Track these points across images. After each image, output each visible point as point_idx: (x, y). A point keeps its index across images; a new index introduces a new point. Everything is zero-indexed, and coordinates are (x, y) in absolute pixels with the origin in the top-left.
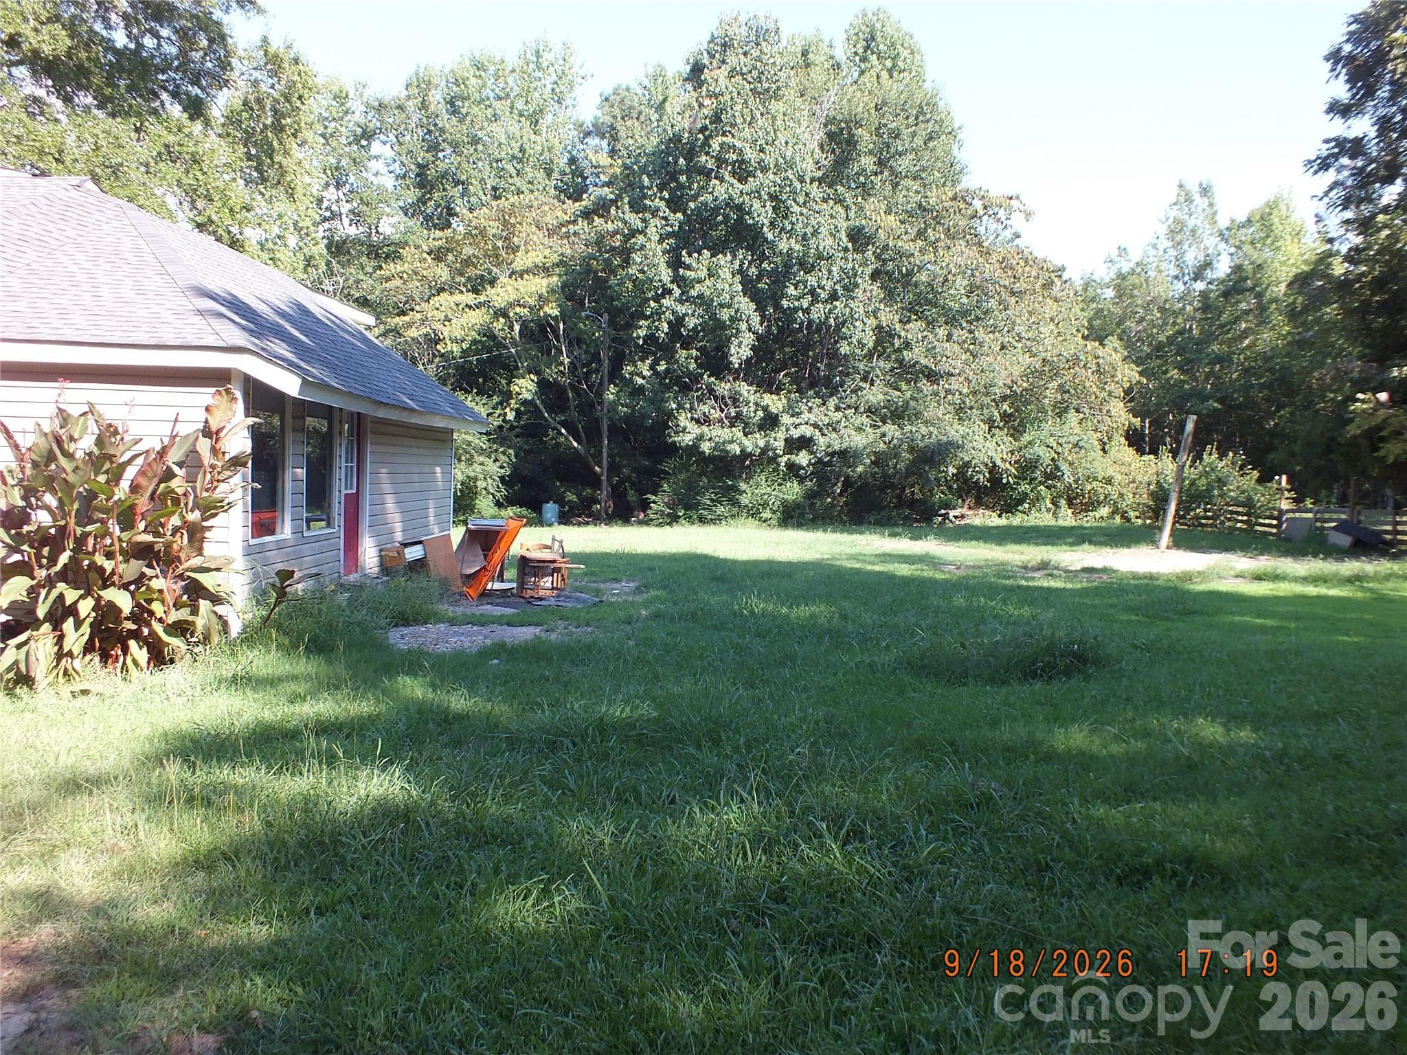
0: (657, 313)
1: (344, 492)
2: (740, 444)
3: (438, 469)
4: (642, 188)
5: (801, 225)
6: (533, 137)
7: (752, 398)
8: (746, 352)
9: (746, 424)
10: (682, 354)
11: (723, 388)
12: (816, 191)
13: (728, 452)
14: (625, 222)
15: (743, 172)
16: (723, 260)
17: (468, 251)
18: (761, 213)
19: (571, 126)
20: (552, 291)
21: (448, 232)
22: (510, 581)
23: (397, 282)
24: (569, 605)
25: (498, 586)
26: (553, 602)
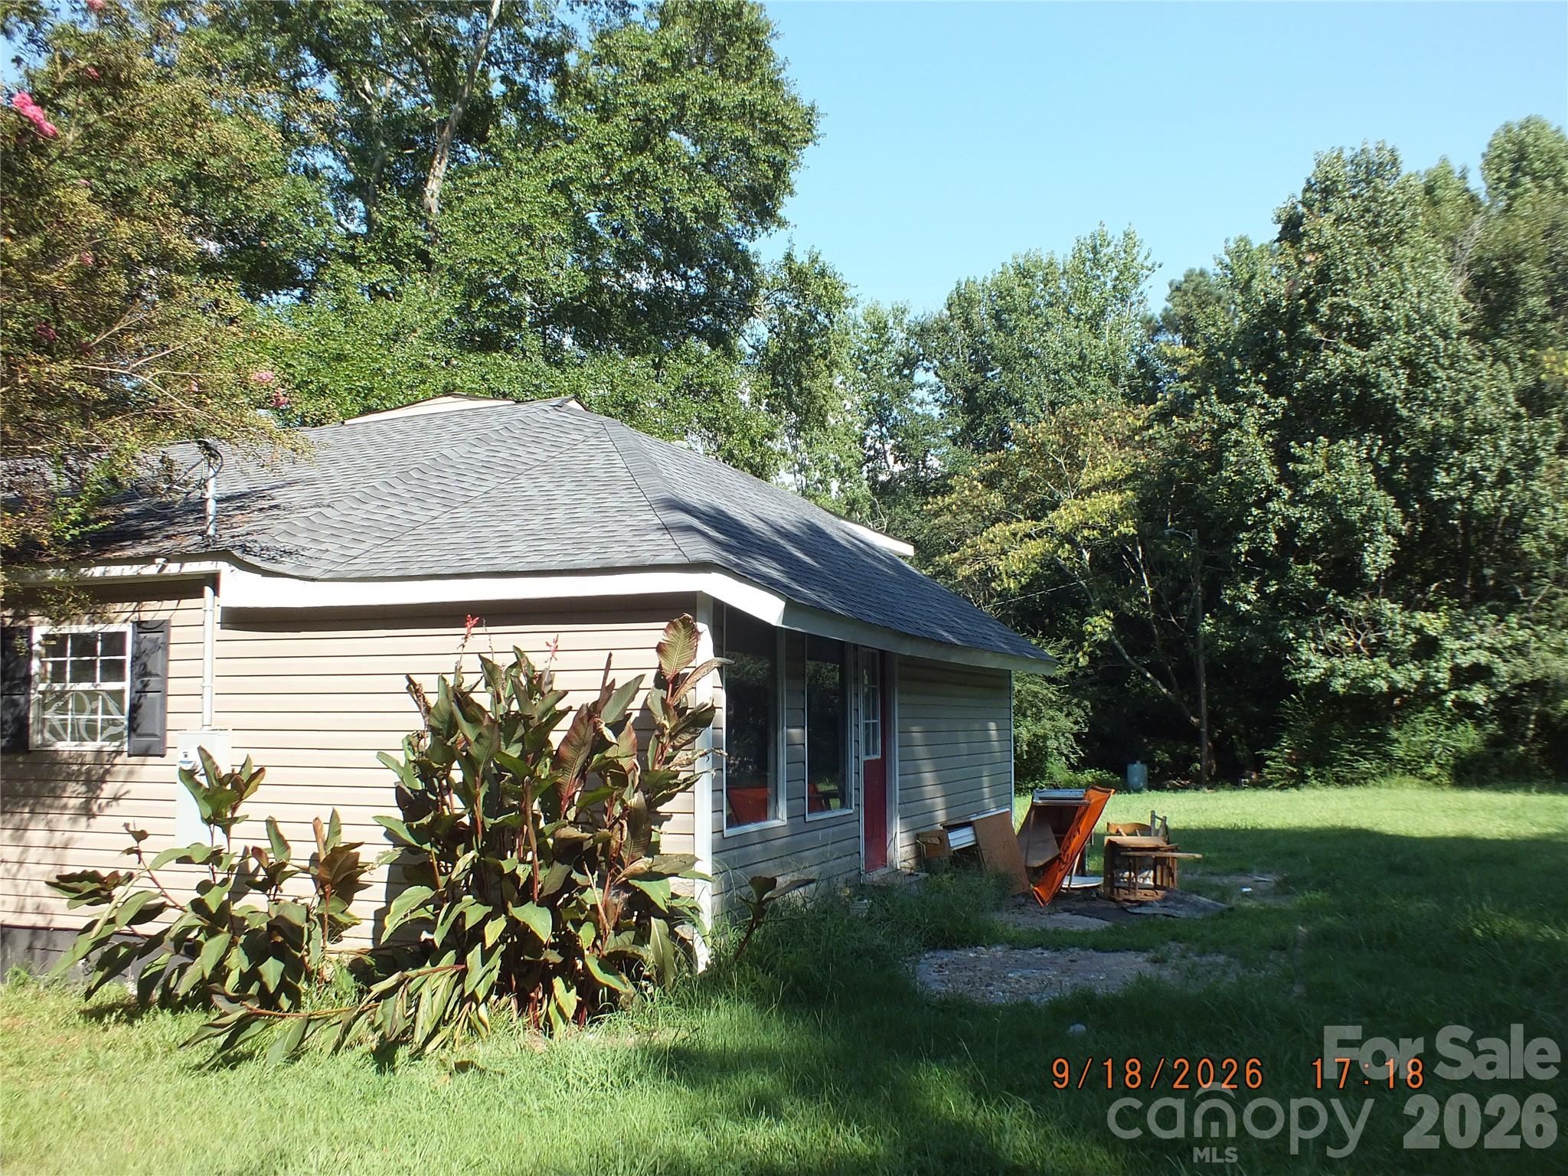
0: (1261, 522)
1: (863, 758)
2: (1387, 679)
3: (992, 725)
4: (1233, 372)
5: (1448, 393)
6: (1094, 342)
7: (1398, 618)
8: (1385, 560)
9: (1394, 653)
10: (1298, 570)
11: (1358, 608)
12: (1465, 347)
13: (1372, 689)
14: (1213, 415)
15: (1362, 335)
16: (1346, 446)
17: (1025, 473)
18: (1394, 383)
19: (1138, 324)
20: (1126, 506)
21: (1001, 454)
22: (1095, 874)
23: (948, 518)
24: (1182, 914)
25: (1078, 883)
26: (1158, 910)
